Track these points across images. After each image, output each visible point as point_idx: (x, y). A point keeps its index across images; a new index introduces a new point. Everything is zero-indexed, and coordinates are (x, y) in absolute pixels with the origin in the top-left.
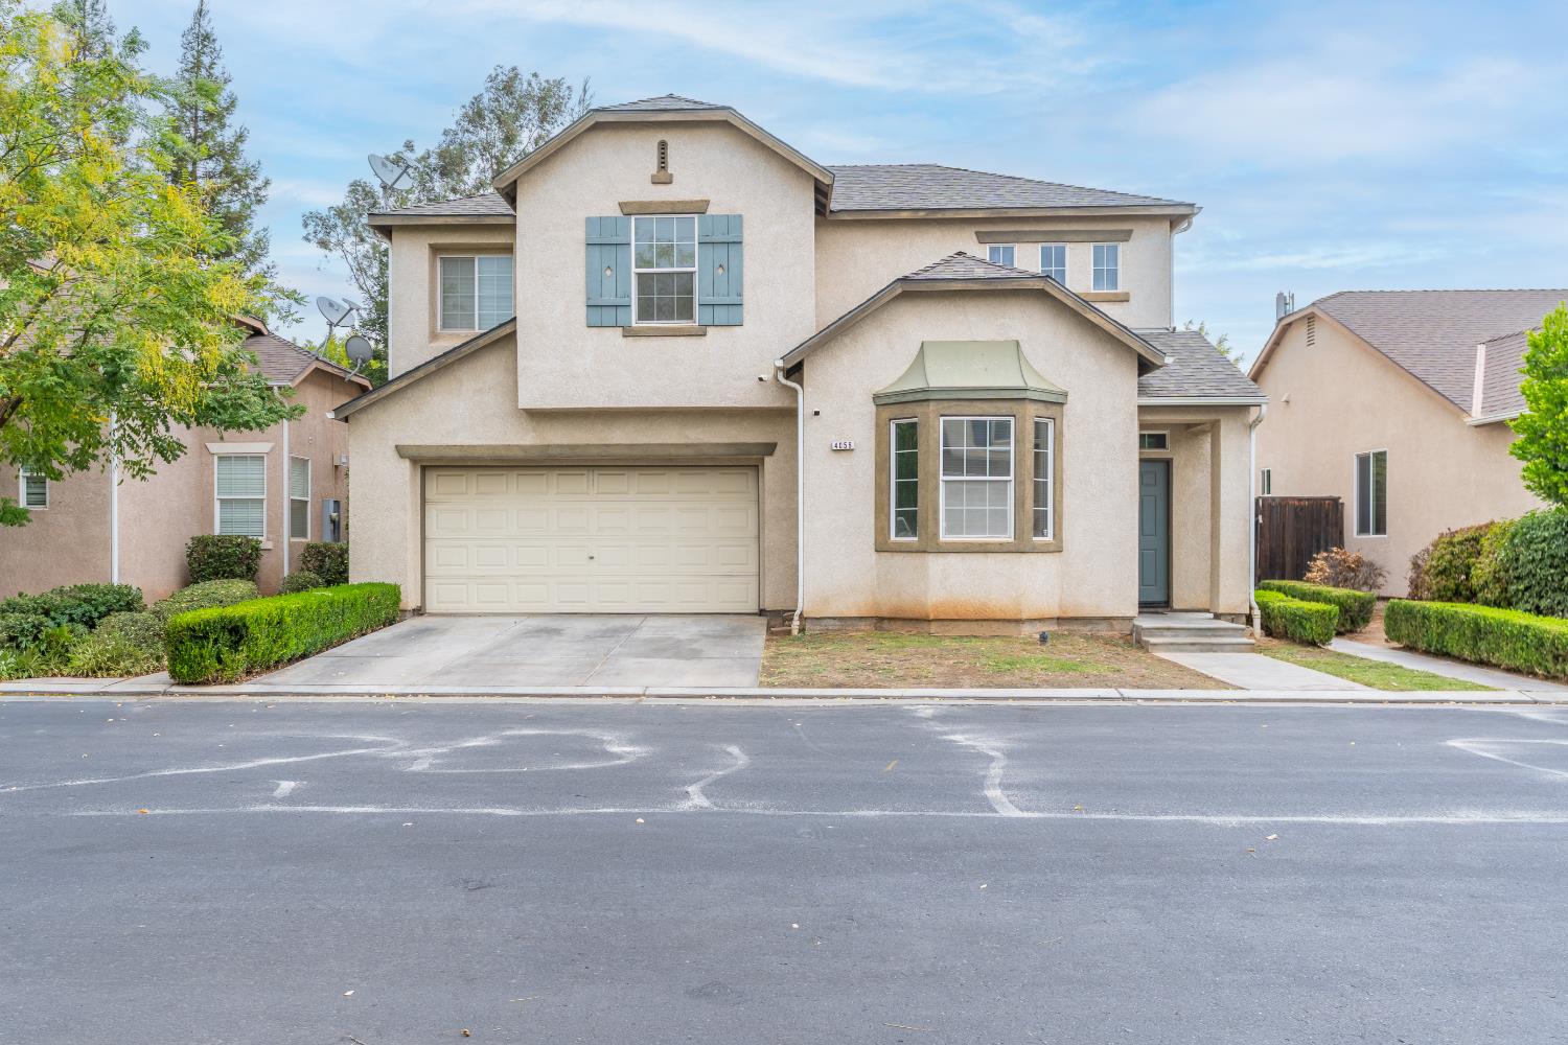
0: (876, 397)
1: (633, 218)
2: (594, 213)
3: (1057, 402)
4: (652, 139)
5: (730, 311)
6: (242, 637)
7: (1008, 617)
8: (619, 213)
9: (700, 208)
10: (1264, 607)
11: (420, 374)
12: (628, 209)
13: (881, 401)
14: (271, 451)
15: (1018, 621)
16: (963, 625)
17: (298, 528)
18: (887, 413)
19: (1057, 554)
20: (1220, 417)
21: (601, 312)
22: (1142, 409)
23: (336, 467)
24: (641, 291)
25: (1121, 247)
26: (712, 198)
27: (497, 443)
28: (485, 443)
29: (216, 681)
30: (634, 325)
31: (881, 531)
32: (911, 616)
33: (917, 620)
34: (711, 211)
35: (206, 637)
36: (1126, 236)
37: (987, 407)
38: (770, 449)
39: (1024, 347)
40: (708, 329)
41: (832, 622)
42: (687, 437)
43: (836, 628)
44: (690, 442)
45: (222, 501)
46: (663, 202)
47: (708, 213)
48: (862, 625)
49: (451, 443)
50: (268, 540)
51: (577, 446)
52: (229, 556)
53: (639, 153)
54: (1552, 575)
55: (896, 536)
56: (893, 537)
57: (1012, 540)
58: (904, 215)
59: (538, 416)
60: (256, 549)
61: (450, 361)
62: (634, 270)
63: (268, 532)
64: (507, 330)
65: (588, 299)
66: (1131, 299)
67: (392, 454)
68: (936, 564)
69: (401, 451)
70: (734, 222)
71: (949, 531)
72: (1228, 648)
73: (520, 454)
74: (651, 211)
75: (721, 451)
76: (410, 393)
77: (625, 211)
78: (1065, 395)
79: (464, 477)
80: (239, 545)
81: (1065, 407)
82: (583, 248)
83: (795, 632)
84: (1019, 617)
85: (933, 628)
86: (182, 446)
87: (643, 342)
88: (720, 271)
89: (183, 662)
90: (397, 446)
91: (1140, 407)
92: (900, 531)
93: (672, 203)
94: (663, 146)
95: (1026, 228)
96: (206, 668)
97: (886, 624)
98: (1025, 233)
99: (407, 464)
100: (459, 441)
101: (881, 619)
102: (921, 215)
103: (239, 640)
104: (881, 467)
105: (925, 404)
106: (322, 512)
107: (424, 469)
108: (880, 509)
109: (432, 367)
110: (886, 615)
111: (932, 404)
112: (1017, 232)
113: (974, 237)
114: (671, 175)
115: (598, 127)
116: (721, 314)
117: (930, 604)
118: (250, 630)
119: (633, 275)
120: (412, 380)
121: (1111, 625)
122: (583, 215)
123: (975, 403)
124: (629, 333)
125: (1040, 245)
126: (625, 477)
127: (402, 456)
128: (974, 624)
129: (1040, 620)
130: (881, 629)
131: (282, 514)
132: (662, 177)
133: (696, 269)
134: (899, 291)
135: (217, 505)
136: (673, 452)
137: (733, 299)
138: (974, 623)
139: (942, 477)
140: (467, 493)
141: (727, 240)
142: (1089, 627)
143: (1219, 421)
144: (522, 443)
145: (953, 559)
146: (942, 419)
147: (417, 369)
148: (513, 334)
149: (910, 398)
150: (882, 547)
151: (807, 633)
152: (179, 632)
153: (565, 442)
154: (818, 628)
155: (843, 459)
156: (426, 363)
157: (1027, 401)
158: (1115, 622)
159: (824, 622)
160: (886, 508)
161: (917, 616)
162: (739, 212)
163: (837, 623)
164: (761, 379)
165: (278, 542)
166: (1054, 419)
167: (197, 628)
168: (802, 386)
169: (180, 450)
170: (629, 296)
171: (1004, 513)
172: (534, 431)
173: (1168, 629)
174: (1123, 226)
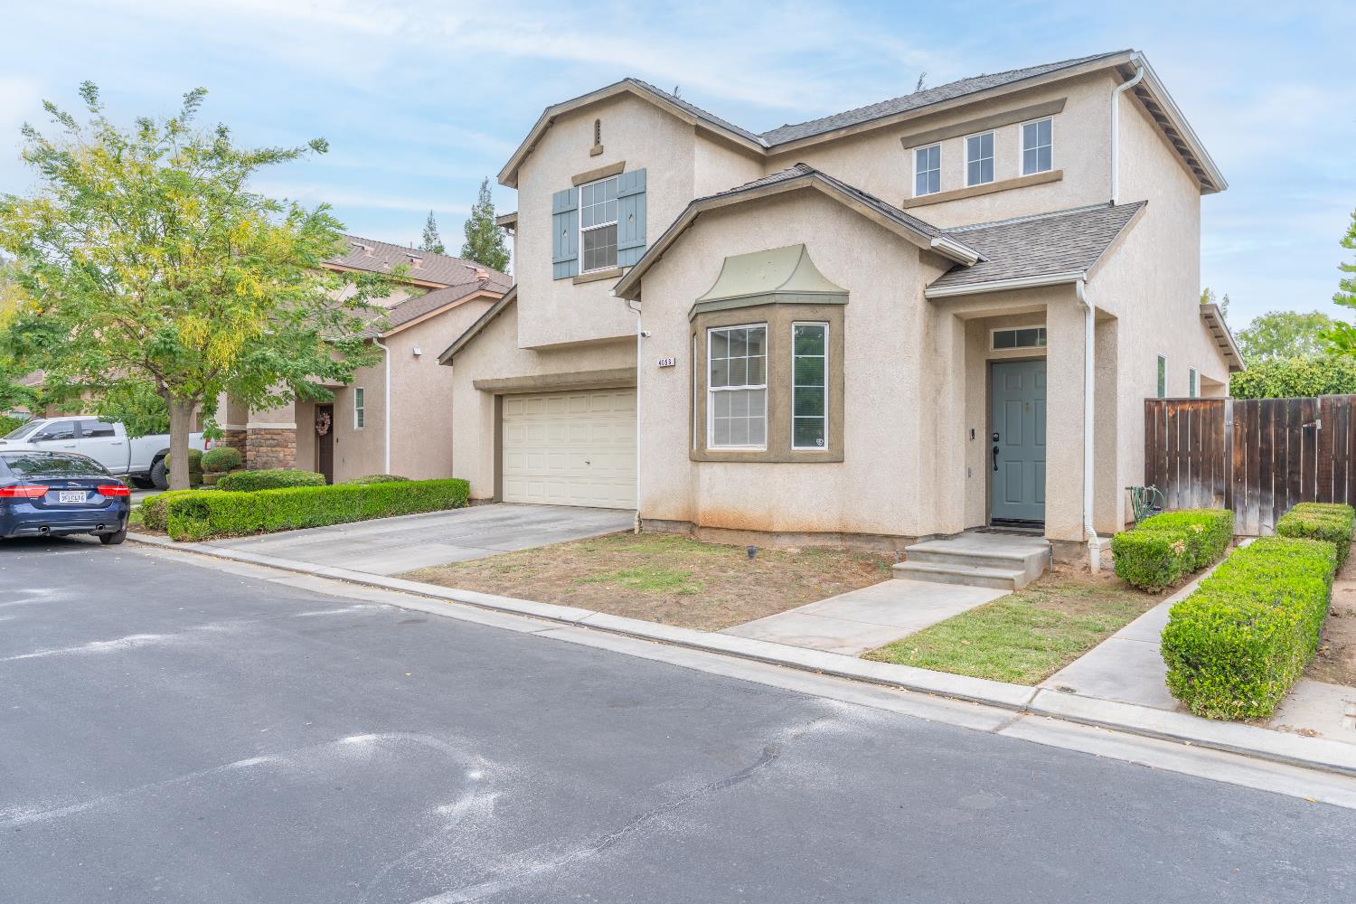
0: (690, 313)
1: (580, 187)
2: (558, 190)
3: (838, 303)
4: (592, 119)
5: (637, 251)
8: (572, 186)
9: (620, 169)
11: (477, 328)
13: (690, 319)
19: (836, 465)
20: (1046, 301)
21: (562, 265)
24: (585, 245)
25: (1055, 120)
26: (627, 159)
30: (580, 274)
31: (692, 441)
34: (626, 170)
36: (1059, 106)
37: (743, 316)
39: (811, 250)
40: (624, 270)
41: (660, 524)
43: (663, 530)
46: (598, 170)
47: (624, 172)
53: (584, 133)
57: (766, 449)
59: (544, 352)
62: (581, 229)
64: (512, 296)
65: (554, 258)
66: (1065, 178)
67: (472, 386)
68: (704, 472)
69: (476, 384)
70: (642, 175)
71: (717, 441)
74: (591, 179)
77: (576, 183)
78: (846, 294)
79: (522, 402)
81: (847, 308)
82: (551, 218)
83: (635, 531)
87: (585, 287)
88: (631, 220)
90: (474, 381)
93: (602, 169)
94: (597, 124)
95: (951, 123)
97: (695, 530)
98: (949, 128)
99: (479, 392)
101: (692, 523)
102: (843, 133)
107: (499, 399)
108: (691, 420)
111: (700, 318)
112: (940, 129)
113: (900, 143)
114: (603, 146)
115: (556, 120)
116: (631, 256)
117: (701, 511)
119: (580, 234)
120: (473, 333)
122: (551, 192)
123: (734, 313)
124: (578, 282)
125: (965, 140)
127: (477, 389)
129: (810, 534)
130: (693, 533)
132: (598, 149)
133: (618, 221)
136: (617, 376)
137: (639, 242)
138: (735, 533)
139: (710, 388)
140: (524, 414)
141: (638, 192)
145: (718, 469)
146: (709, 330)
148: (516, 297)
149: (694, 313)
150: (691, 457)
151: (642, 533)
154: (650, 528)
157: (777, 306)
158: (897, 541)
159: (655, 524)
162: (644, 166)
163: (664, 525)
166: (829, 322)
168: (641, 312)
170: (578, 252)
171: (761, 422)
174: (1057, 96)
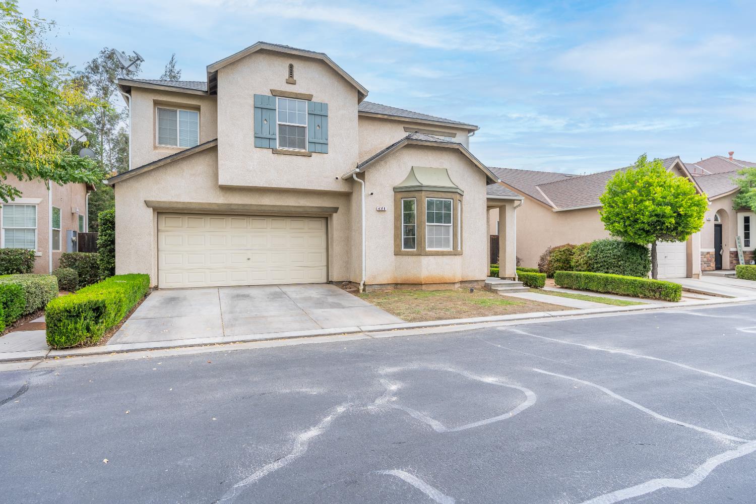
0: (394, 188)
1: (277, 98)
2: (258, 93)
3: (460, 193)
4: (287, 62)
5: (321, 146)
6: (101, 313)
7: (451, 282)
8: (270, 95)
9: (308, 98)
10: (519, 275)
11: (161, 163)
12: (275, 93)
13: (397, 190)
14: (41, 203)
15: (454, 283)
16: (435, 286)
17: (56, 246)
18: (399, 196)
19: (461, 256)
20: (506, 204)
21: (262, 139)
22: (488, 199)
23: (73, 213)
24: (280, 133)
26: (314, 94)
27: (204, 202)
28: (197, 201)
29: (86, 345)
30: (277, 148)
31: (397, 246)
32: (413, 283)
33: (416, 284)
34: (314, 100)
35: (78, 315)
36: (455, 135)
37: (443, 195)
38: (336, 210)
39: (449, 172)
40: (313, 154)
41: (377, 286)
42: (299, 203)
43: (379, 289)
44: (300, 205)
45: (6, 230)
46: (292, 93)
47: (312, 101)
48: (389, 287)
49: (178, 200)
50: (39, 251)
51: (247, 205)
52: (16, 260)
53: (280, 68)
54: (614, 262)
55: (404, 248)
56: (403, 249)
57: (452, 250)
58: (379, 116)
59: (225, 189)
60: (32, 256)
61: (179, 158)
62: (278, 122)
63: (38, 247)
64: (212, 145)
65: (255, 134)
67: (143, 204)
68: (425, 260)
69: (148, 204)
70: (324, 106)
71: (429, 246)
72: (521, 291)
73: (216, 208)
74: (286, 96)
75: (314, 210)
76: (153, 173)
77: (274, 94)
78: (463, 191)
79: (203, 219)
80: (22, 254)
81: (463, 196)
82: (253, 109)
83: (361, 291)
84: (455, 281)
85: (424, 287)
86: (18, 191)
88: (318, 128)
89: (61, 334)
90: (145, 201)
91: (487, 199)
92: (406, 246)
93: (296, 93)
94: (291, 67)
96: (80, 336)
97: (399, 286)
99: (150, 210)
100: (182, 200)
101: (397, 284)
102: (386, 117)
103: (99, 316)
104: (397, 219)
105: (420, 192)
106: (67, 237)
107: (158, 213)
108: (397, 237)
109: (169, 161)
110: (399, 282)
111: (423, 192)
114: (295, 81)
115: (262, 52)
116: (318, 147)
117: (422, 277)
118: (107, 309)
119: (277, 124)
120: (157, 166)
121: (478, 284)
122: (252, 93)
123: (439, 193)
124: (275, 152)
126: (265, 221)
127: (148, 206)
128: (438, 285)
130: (397, 288)
131: (48, 237)
132: (291, 81)
133: (306, 126)
134: (406, 143)
135: (3, 232)
136: (293, 209)
137: (325, 141)
139: (426, 223)
140: (182, 227)
141: (319, 114)
142: (471, 285)
143: (505, 206)
144: (217, 202)
145: (431, 258)
146: (427, 199)
147: (160, 160)
148: (216, 146)
149: (413, 189)
150: (397, 253)
151: (367, 292)
152: (57, 314)
153: (240, 202)
154: (372, 289)
155: (381, 215)
156: (165, 158)
157: (457, 193)
159: (374, 287)
160: (400, 236)
161: (415, 283)
162: (326, 102)
163: (379, 286)
164: (337, 178)
165: (46, 252)
166: (461, 201)
167: (72, 310)
168: (364, 182)
169: (17, 194)
170: (275, 135)
171: (448, 239)
172: (223, 196)
173: (500, 284)
174: (454, 132)
